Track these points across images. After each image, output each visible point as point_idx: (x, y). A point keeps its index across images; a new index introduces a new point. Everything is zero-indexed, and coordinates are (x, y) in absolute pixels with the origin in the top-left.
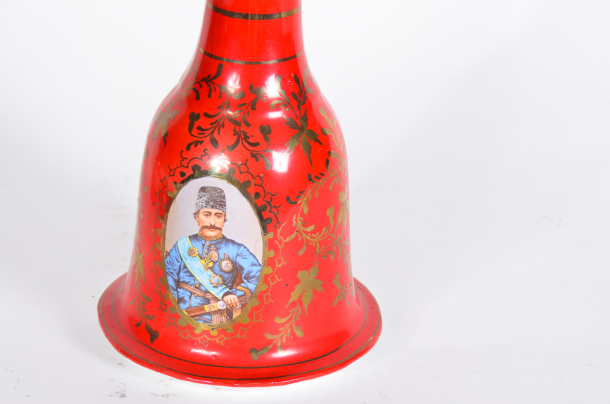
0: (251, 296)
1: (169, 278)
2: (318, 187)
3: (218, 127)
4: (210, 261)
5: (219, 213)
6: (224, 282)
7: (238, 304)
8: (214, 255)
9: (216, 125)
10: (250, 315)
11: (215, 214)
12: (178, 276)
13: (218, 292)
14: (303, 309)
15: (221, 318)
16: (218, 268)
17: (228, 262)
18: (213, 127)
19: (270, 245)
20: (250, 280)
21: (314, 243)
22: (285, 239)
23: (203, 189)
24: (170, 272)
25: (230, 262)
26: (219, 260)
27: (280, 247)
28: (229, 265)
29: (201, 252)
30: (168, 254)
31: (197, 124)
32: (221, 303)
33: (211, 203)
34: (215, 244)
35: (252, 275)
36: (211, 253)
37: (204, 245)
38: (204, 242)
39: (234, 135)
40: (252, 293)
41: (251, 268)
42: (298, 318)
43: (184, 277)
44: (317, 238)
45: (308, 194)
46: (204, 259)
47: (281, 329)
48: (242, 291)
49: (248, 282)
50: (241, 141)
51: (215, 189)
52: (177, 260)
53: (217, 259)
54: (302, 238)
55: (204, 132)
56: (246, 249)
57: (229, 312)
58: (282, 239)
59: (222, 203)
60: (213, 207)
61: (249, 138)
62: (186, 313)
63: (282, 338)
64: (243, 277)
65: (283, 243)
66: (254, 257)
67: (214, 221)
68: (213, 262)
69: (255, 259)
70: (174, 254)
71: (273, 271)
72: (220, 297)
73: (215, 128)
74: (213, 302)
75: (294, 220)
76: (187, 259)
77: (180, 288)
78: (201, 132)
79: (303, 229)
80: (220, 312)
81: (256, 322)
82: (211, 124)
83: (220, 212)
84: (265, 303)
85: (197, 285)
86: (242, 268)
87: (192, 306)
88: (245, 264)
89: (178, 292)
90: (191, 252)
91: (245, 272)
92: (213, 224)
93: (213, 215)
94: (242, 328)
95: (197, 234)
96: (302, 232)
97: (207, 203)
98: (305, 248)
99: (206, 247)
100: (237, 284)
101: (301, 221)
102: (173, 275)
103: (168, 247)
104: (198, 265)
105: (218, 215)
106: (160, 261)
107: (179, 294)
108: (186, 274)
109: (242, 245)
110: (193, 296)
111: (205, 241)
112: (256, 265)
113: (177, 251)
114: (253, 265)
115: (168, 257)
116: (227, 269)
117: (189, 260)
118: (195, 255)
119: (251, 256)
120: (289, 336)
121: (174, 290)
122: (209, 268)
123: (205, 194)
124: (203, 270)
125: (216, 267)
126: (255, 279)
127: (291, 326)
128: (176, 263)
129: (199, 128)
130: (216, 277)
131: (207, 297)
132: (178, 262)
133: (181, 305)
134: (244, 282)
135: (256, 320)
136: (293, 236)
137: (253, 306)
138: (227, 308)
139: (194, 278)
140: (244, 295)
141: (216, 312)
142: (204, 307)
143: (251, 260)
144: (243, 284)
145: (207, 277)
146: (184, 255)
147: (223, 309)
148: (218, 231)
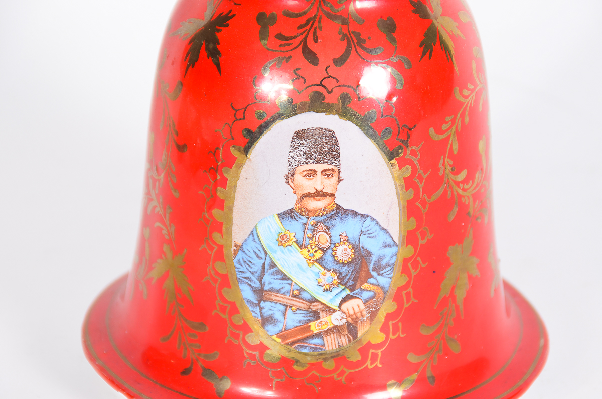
0: (384, 298)
1: (243, 286)
2: (468, 108)
4: (316, 249)
5: (329, 170)
6: (341, 280)
7: (364, 312)
8: (323, 238)
9: (307, 27)
10: (384, 329)
11: (323, 172)
13: (332, 298)
14: (457, 307)
16: (331, 258)
17: (346, 247)
18: (304, 32)
19: (410, 210)
20: (381, 272)
21: (466, 198)
22: (429, 197)
23: (300, 135)
24: (246, 278)
25: (350, 247)
26: (332, 246)
27: (424, 211)
28: (349, 251)
29: (300, 236)
30: (240, 248)
31: (274, 30)
32: (337, 315)
33: (315, 156)
34: (325, 220)
35: (384, 262)
36: (317, 236)
37: (305, 225)
38: (305, 221)
39: (342, 40)
40: (385, 293)
41: (382, 252)
42: (452, 323)
43: (271, 281)
44: (471, 190)
45: (457, 120)
46: (306, 247)
47: (430, 345)
48: (370, 291)
49: (379, 274)
50: (353, 49)
51: (321, 131)
52: (257, 255)
53: (328, 244)
54: (453, 193)
55: (289, 42)
56: (375, 222)
57: (351, 328)
58: (426, 198)
59: (334, 153)
60: (318, 161)
61: (365, 41)
62: (279, 340)
63: (432, 358)
64: (371, 268)
65: (428, 205)
66: (387, 232)
67: (322, 184)
68: (322, 250)
69: (388, 237)
70: (251, 246)
71: (415, 251)
72: (334, 305)
73: (308, 33)
74: (324, 315)
75: (440, 165)
76: (275, 253)
77: (265, 301)
79: (453, 177)
80: (336, 329)
81: (393, 337)
82: (300, 27)
83: (330, 167)
84: (406, 306)
85: (296, 292)
86: (369, 254)
87: (288, 327)
88: (372, 245)
89: (261, 309)
90: (282, 240)
91: (374, 259)
92: (319, 188)
94: (374, 351)
95: (293, 209)
96: (452, 184)
97: (308, 156)
98: (455, 210)
99: (310, 226)
100: (361, 281)
101: (450, 166)
102: (251, 281)
103: (238, 237)
104: (295, 259)
105: (328, 172)
106: (223, 260)
107: (263, 311)
108: (276, 277)
109: (368, 216)
110: (289, 311)
111: (308, 218)
112: (389, 246)
113: (257, 240)
114: (386, 246)
115: (240, 253)
116: (345, 259)
117: (279, 253)
118: (291, 243)
119: (382, 233)
120: (441, 353)
121: (253, 305)
122: (316, 261)
123: (303, 141)
124: (304, 265)
125: (328, 257)
126: (389, 268)
127: (443, 338)
128: (255, 260)
129: (280, 36)
130: (329, 274)
131: (314, 308)
132: (260, 258)
133: (270, 327)
134: (372, 276)
135: (394, 335)
136: (441, 191)
137: (388, 314)
138: (347, 321)
139: (290, 282)
140: (374, 297)
141: (327, 332)
142: (310, 326)
143: (383, 238)
144: (371, 280)
145: (310, 274)
146: (269, 247)
147: (342, 323)
148: (328, 200)
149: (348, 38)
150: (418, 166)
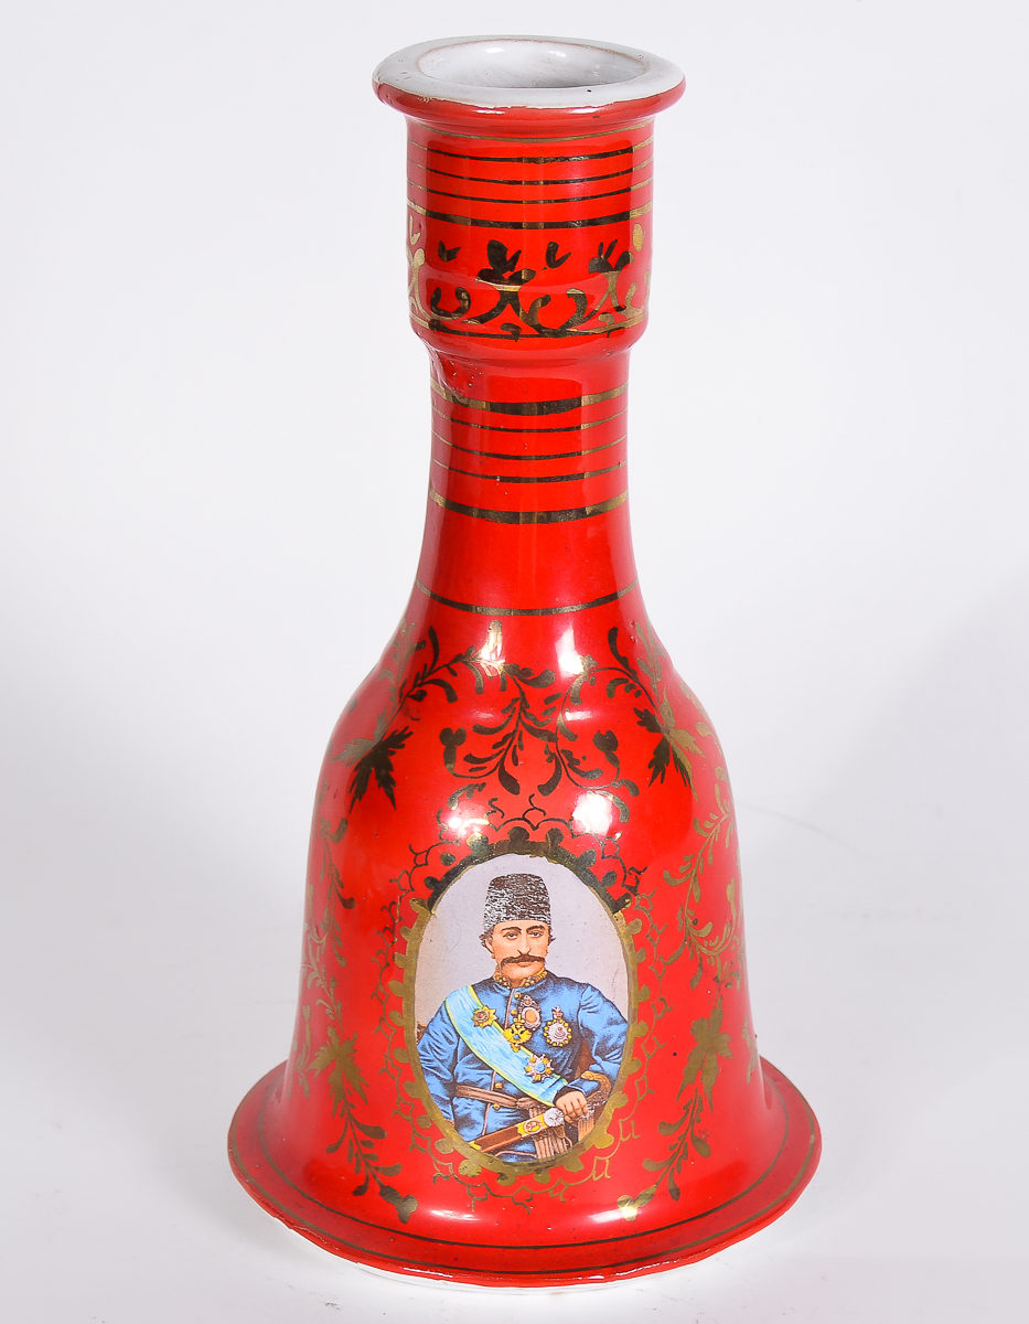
0: (612, 1090)
1: (430, 1080)
2: (711, 844)
3: (511, 750)
4: (523, 1029)
5: (536, 927)
6: (556, 1068)
7: (586, 1109)
8: (531, 1015)
10: (613, 1130)
11: (530, 930)
12: (452, 1072)
15: (555, 1145)
16: (542, 1041)
17: (561, 1026)
18: (500, 752)
19: (642, 975)
20: (607, 1057)
21: (712, 960)
22: (666, 959)
23: (498, 883)
24: (433, 1068)
25: (566, 1025)
26: (543, 1025)
27: (658, 976)
28: (564, 1030)
29: (501, 1013)
30: (424, 1030)
31: (462, 751)
32: (552, 1113)
33: (519, 909)
34: (533, 992)
35: (610, 1043)
36: (523, 1013)
37: (507, 998)
38: (507, 993)
39: (549, 761)
40: (612, 1083)
41: (606, 1032)
43: (465, 1071)
44: (720, 945)
45: (697, 860)
46: (509, 1027)
48: (593, 1081)
49: (604, 1060)
50: (564, 772)
51: (524, 878)
52: (447, 1039)
53: (538, 1022)
54: (695, 953)
55: (482, 765)
56: (597, 992)
57: (570, 1129)
58: (662, 960)
59: (542, 905)
60: (522, 916)
61: (578, 762)
62: (478, 1147)
64: (593, 1052)
65: (663, 969)
66: (613, 1005)
67: (528, 945)
68: (530, 1030)
69: (615, 1011)
70: (439, 1027)
71: (650, 1028)
72: (548, 1100)
73: (506, 754)
74: (536, 1113)
75: (679, 917)
76: (470, 1034)
77: (458, 1098)
78: (475, 766)
79: (694, 932)
80: (551, 1132)
81: (624, 1140)
82: (495, 747)
83: (538, 923)
84: (639, 1098)
85: (499, 1085)
86: (591, 1034)
87: (489, 1131)
88: (594, 1022)
89: (454, 1107)
90: (479, 1018)
91: (597, 1040)
92: (524, 951)
94: (600, 1158)
95: (492, 978)
96: (694, 940)
97: (509, 910)
98: (700, 973)
99: (514, 1000)
100: (581, 1069)
101: (691, 918)
102: (440, 1071)
103: (422, 1015)
104: (496, 1042)
105: (535, 930)
106: (404, 1047)
107: (457, 1110)
108: (472, 1066)
109: (588, 985)
110: (490, 1110)
111: (511, 990)
112: (617, 1023)
113: (447, 1020)
114: (612, 1022)
115: (425, 1035)
116: (560, 1041)
117: (475, 1035)
118: (489, 1022)
119: (607, 1006)
121: (443, 1102)
122: (523, 1044)
123: (503, 891)
124: (508, 1050)
125: (538, 1039)
126: (616, 1051)
128: (445, 1045)
129: (470, 759)
130: (539, 1061)
131: (522, 1105)
132: (451, 1043)
133: (465, 1131)
134: (594, 1062)
135: (624, 1137)
136: (680, 951)
137: (616, 1110)
138: (565, 1121)
139: (490, 1071)
140: (598, 1089)
141: (539, 1135)
142: (517, 1128)
143: (608, 1012)
144: (594, 1067)
145: (516, 1062)
146: (462, 1028)
147: (558, 1124)
148: (537, 964)
149: (556, 759)
150: (650, 919)
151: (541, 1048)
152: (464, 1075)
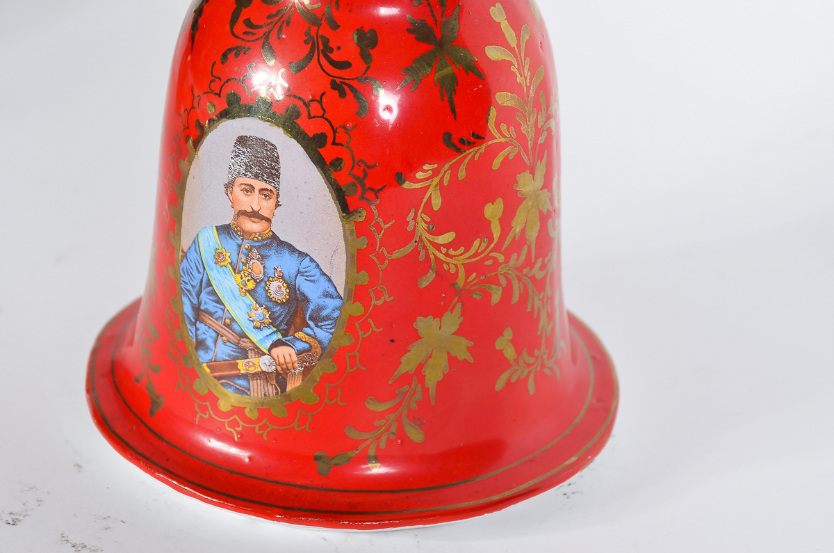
0: (322, 354)
1: (185, 300)
2: (467, 160)
3: (280, 24)
4: (250, 278)
5: (267, 190)
6: (273, 321)
7: (296, 365)
8: (257, 266)
9: (277, 18)
10: (319, 390)
11: (262, 190)
12: (198, 298)
13: (262, 338)
14: (425, 390)
15: (266, 388)
16: (264, 293)
17: (281, 284)
18: (271, 24)
19: (360, 260)
20: (320, 324)
21: (452, 267)
22: (390, 253)
23: (242, 141)
24: (188, 290)
25: (285, 285)
26: (266, 279)
27: (381, 267)
28: (283, 289)
29: (235, 257)
31: (245, 14)
32: (266, 359)
33: (255, 170)
34: (260, 247)
35: (324, 313)
36: (251, 263)
37: (240, 246)
38: (240, 242)
39: (306, 42)
40: (323, 349)
41: (322, 301)
42: (414, 406)
43: (208, 303)
44: (461, 257)
45: (442, 172)
46: (239, 273)
47: (377, 423)
48: (305, 342)
49: (317, 326)
50: (316, 57)
51: (263, 143)
52: (197, 268)
53: (261, 276)
54: (427, 256)
55: (253, 31)
56: (314, 264)
57: (280, 377)
58: (385, 252)
59: (274, 172)
60: (256, 176)
61: (331, 50)
62: (208, 370)
63: (379, 439)
64: (308, 316)
65: (387, 261)
66: (330, 280)
67: (259, 204)
68: (255, 281)
69: (330, 285)
70: (192, 256)
71: (366, 311)
72: (264, 347)
73: (274, 26)
74: (253, 355)
75: (410, 218)
76: (212, 269)
77: (200, 322)
78: (249, 30)
79: (431, 237)
80: (263, 375)
81: (329, 403)
82: (268, 17)
83: (269, 187)
84: (349, 370)
85: (227, 321)
86: (306, 300)
87: (218, 359)
88: (312, 291)
90: (218, 256)
91: (312, 307)
92: (256, 209)
93: (257, 191)
94: (303, 412)
95: (229, 225)
96: (428, 244)
97: (248, 168)
98: (431, 276)
99: (244, 250)
100: (295, 328)
101: (426, 222)
103: (185, 243)
104: (229, 283)
105: (266, 192)
107: (198, 332)
108: (211, 298)
109: (307, 255)
110: (220, 341)
111: (243, 240)
112: (332, 297)
113: (198, 251)
114: (327, 295)
116: (279, 298)
117: (215, 271)
118: (226, 263)
119: (323, 279)
120: (392, 437)
122: (249, 291)
124: (237, 293)
126: (329, 322)
127: (398, 420)
128: (195, 273)
129: (248, 23)
130: (261, 310)
131: (244, 344)
132: (199, 272)
133: (201, 353)
134: (308, 326)
135: (330, 400)
136: (408, 249)
137: (324, 374)
138: (276, 370)
139: (223, 307)
140: (309, 350)
141: (256, 375)
142: (237, 364)
143: (324, 285)
144: (307, 330)
145: (243, 307)
146: (207, 261)
147: (270, 371)
148: (264, 224)
150: (376, 212)
151: (262, 301)
152: (205, 303)
